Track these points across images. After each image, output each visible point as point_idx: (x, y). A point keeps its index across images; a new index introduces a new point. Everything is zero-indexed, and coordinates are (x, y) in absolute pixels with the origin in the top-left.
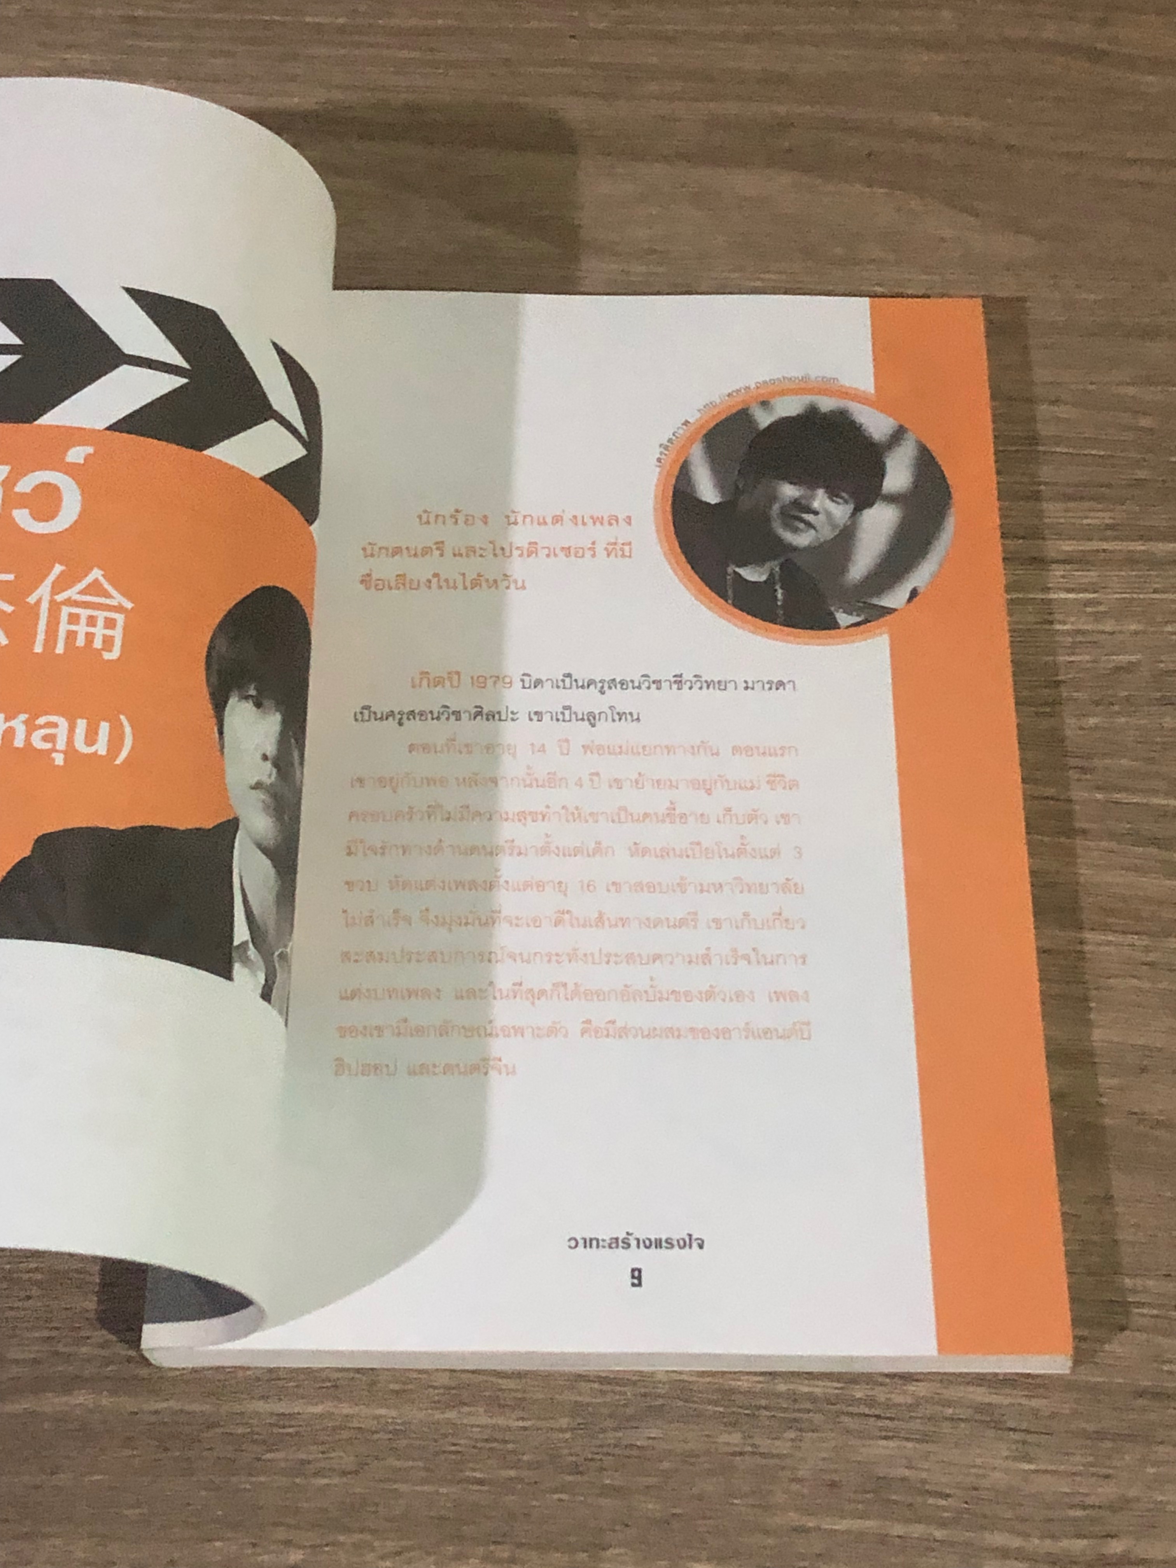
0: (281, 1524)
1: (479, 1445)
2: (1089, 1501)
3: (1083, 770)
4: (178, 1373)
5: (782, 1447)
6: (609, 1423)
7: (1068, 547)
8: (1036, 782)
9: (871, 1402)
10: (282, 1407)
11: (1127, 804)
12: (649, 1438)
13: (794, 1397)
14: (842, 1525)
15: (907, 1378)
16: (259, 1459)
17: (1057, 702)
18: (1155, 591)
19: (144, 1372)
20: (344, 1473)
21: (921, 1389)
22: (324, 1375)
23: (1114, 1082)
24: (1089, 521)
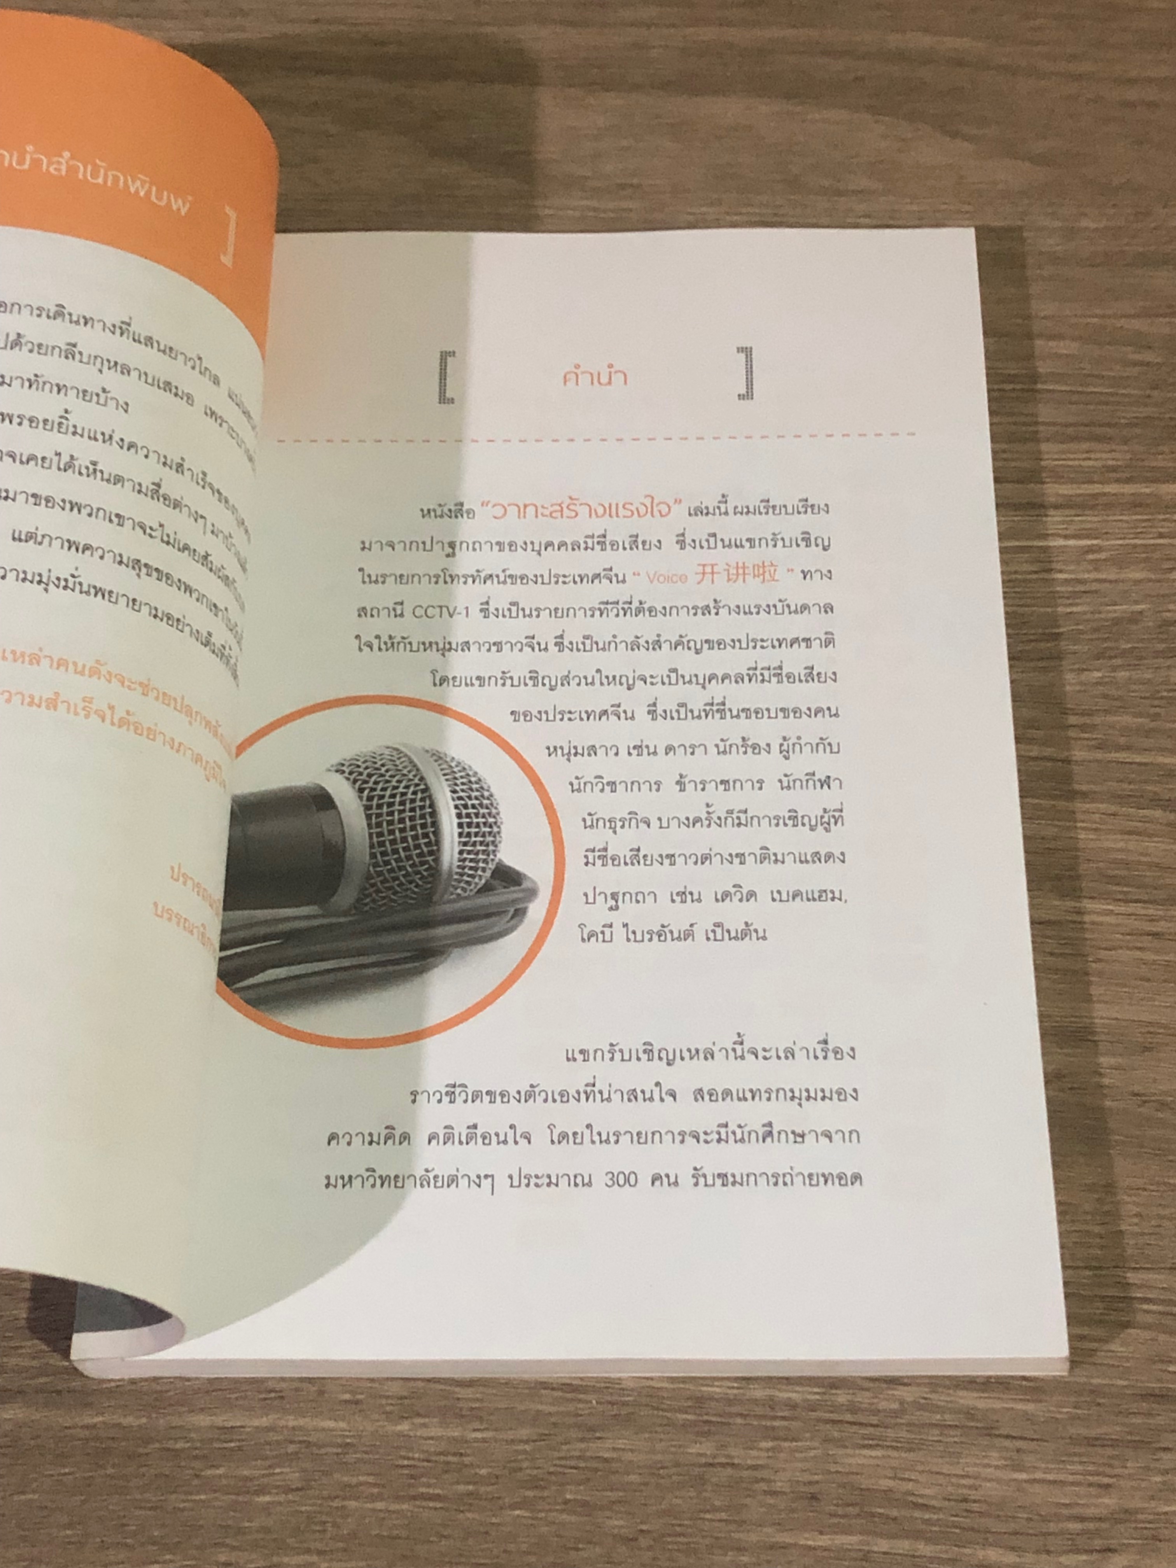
0: (223, 1545)
1: (434, 1458)
2: (1091, 1512)
3: (1083, 728)
4: (113, 1384)
5: (755, 1457)
6: (574, 1434)
7: (1066, 490)
8: (1031, 741)
9: (853, 1409)
10: (221, 1420)
11: (1131, 763)
12: (614, 1449)
13: (772, 1403)
14: (824, 1541)
15: (894, 1381)
16: (197, 1476)
17: (1059, 657)
18: (1161, 536)
19: (76, 1384)
20: (289, 1490)
21: (907, 1394)
22: (270, 1385)
23: (1112, 1061)
24: (1091, 463)
